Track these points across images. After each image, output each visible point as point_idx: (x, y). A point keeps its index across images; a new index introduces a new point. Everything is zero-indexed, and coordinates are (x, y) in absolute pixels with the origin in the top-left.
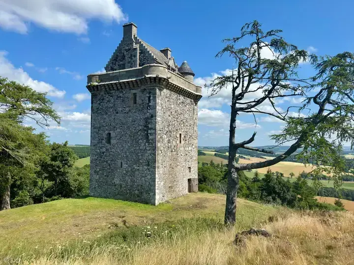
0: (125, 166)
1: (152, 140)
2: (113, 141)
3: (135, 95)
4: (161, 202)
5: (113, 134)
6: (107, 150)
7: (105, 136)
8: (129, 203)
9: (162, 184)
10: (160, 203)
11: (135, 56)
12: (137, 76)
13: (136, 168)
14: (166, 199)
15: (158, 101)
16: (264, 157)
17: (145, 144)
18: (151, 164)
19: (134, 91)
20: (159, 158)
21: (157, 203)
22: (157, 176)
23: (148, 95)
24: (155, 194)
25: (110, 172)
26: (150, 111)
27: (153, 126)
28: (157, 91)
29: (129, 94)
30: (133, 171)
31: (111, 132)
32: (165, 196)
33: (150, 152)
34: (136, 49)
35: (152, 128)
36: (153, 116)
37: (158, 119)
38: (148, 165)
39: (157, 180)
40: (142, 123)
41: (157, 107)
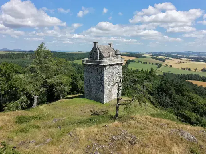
0: (95, 91)
1: (103, 84)
2: (91, 82)
3: (97, 69)
4: (106, 103)
5: (91, 80)
6: (89, 85)
8: (96, 102)
9: (106, 98)
11: (98, 54)
12: (98, 63)
15: (105, 72)
16: (181, 58)
17: (101, 85)
18: (102, 91)
19: (97, 67)
20: (105, 90)
21: (104, 103)
22: (104, 95)
23: (101, 70)
24: (103, 101)
25: (90, 92)
26: (102, 75)
28: (104, 69)
29: (96, 68)
30: (97, 93)
31: (90, 79)
32: (108, 100)
33: (102, 88)
34: (98, 52)
36: (103, 77)
37: (104, 78)
38: (102, 92)
39: (104, 97)
40: (100, 78)
41: (104, 74)
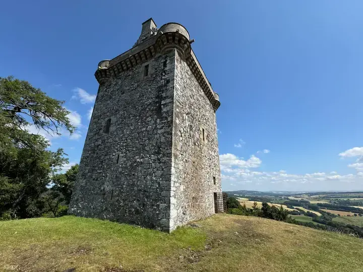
0: (121, 160)
1: (167, 112)
2: (112, 129)
3: (147, 67)
4: (180, 225)
5: (113, 120)
6: (103, 142)
7: (104, 124)
9: (182, 190)
10: (178, 227)
13: (138, 160)
14: (189, 219)
17: (156, 122)
18: (163, 151)
19: (146, 64)
20: (178, 142)
21: (172, 225)
23: (163, 61)
25: (100, 173)
26: (166, 77)
27: (169, 94)
29: (140, 69)
30: (134, 167)
31: (111, 118)
32: (188, 212)
33: (162, 131)
35: (167, 97)
36: (169, 81)
37: (177, 85)
38: (159, 153)
40: (153, 95)
